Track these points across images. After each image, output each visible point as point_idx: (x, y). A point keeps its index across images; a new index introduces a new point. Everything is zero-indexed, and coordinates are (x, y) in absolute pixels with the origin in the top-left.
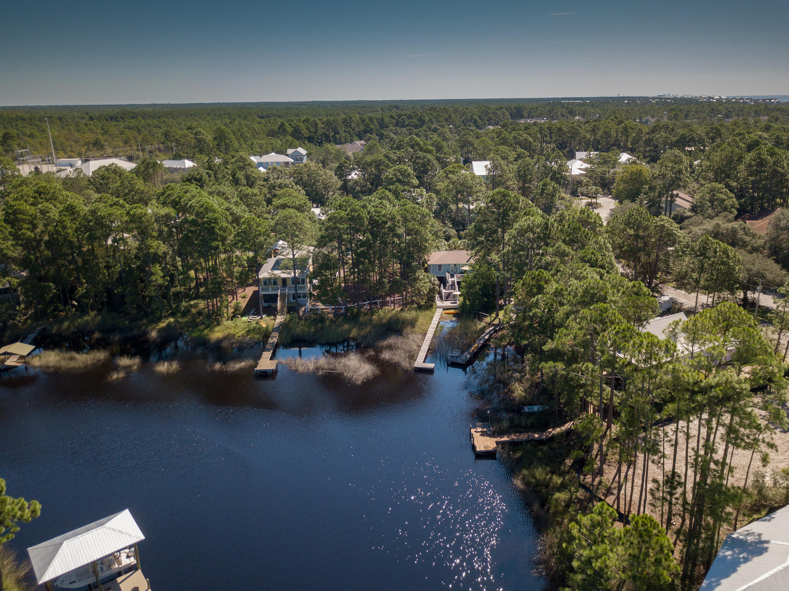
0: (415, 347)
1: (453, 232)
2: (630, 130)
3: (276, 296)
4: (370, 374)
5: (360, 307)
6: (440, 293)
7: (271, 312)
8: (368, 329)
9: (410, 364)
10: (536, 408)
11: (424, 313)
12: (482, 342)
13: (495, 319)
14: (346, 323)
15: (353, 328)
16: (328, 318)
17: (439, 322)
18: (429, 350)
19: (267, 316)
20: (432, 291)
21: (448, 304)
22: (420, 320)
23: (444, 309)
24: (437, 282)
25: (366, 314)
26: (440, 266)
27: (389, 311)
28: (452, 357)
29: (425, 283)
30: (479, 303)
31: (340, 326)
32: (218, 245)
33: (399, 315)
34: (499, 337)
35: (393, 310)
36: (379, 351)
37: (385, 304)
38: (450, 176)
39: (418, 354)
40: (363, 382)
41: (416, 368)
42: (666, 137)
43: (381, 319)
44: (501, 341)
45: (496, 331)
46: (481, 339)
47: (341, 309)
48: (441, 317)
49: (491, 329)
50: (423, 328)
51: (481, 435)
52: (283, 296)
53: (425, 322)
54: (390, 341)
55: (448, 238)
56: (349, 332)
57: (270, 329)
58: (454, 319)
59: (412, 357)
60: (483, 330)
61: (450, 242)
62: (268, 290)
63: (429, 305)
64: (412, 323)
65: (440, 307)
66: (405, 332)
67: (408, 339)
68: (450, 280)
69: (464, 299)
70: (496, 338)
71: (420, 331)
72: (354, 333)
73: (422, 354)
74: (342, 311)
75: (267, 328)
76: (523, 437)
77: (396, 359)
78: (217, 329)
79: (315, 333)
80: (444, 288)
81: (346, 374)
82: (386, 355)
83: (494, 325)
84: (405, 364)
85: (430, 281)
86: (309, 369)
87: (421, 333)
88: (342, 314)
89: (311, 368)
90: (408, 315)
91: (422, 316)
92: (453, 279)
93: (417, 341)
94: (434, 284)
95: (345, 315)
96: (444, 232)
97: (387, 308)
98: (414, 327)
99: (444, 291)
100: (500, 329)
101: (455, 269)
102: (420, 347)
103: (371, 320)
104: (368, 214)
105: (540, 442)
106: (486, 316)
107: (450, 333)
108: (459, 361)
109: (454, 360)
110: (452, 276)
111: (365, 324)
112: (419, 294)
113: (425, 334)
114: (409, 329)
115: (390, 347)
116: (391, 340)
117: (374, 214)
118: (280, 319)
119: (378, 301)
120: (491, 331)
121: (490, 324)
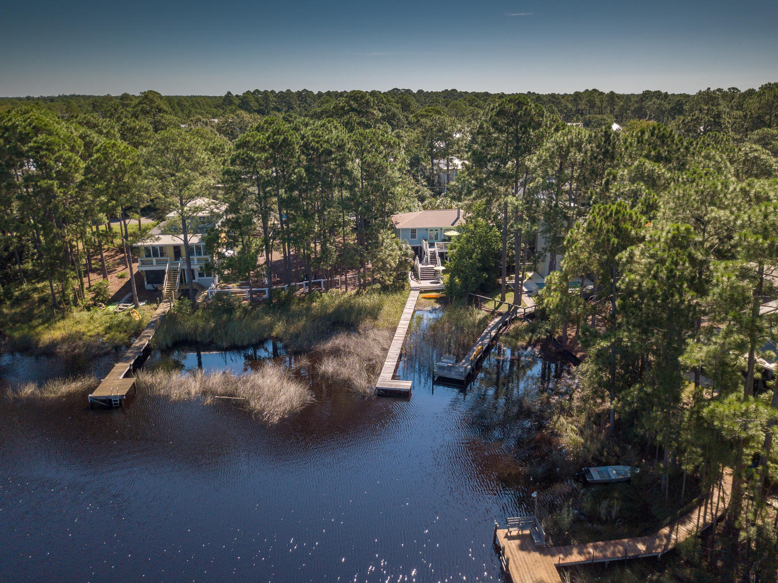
0: (377, 351)
1: (427, 192)
2: (616, 99)
3: (163, 272)
4: (296, 403)
5: (293, 289)
6: (414, 269)
7: (154, 297)
8: (302, 323)
9: (369, 382)
10: (614, 472)
11: (391, 297)
12: (486, 341)
13: (500, 304)
14: (267, 313)
15: (279, 320)
16: (240, 306)
17: (415, 311)
18: (401, 356)
19: (148, 304)
20: (402, 264)
21: (426, 284)
22: (386, 308)
23: (421, 292)
24: (410, 252)
25: (301, 300)
26: (413, 231)
27: (337, 295)
28: (441, 368)
29: (393, 250)
30: (477, 281)
31: (257, 317)
32: (53, 185)
33: (353, 301)
34: (512, 333)
35: (343, 293)
36: (316, 358)
37: (334, 284)
38: (423, 120)
39: (382, 364)
40: (282, 420)
41: (379, 389)
42: (660, 104)
43: (324, 307)
44: (517, 339)
45: (505, 324)
46: (484, 337)
47: (264, 292)
48: (418, 304)
49: (497, 320)
50: (391, 319)
51: (522, 548)
52: (173, 272)
53: (393, 311)
54: (337, 342)
55: (422, 199)
56: (271, 327)
57: (145, 323)
58: (437, 306)
59: (373, 369)
60: (484, 322)
61: (426, 202)
62: (151, 263)
63: (398, 286)
64: (374, 313)
65: (415, 289)
66: (362, 326)
67: (367, 337)
68: (428, 250)
69: (452, 277)
70: (507, 335)
71: (386, 324)
72: (279, 328)
73: (390, 364)
74: (266, 296)
75: (141, 321)
76: (615, 550)
77: (345, 372)
78: (60, 324)
79: (214, 330)
80: (420, 263)
81: (252, 403)
82: (328, 367)
83: (500, 314)
84: (361, 383)
85: (401, 249)
86: (189, 393)
87: (387, 328)
88: (264, 300)
89: (193, 392)
90: (368, 300)
91: (389, 303)
92: (433, 250)
93: (381, 341)
94: (406, 255)
95: (268, 302)
96: (417, 192)
97: (334, 290)
98: (376, 318)
99: (420, 266)
100: (512, 321)
101: (435, 235)
102: (385, 350)
103: (309, 309)
104: (302, 139)
105: (651, 562)
106: (486, 301)
107: (434, 328)
108: (453, 375)
109: (445, 374)
110: (432, 245)
111: (299, 315)
112: (384, 268)
113: (394, 330)
114: (368, 322)
115: (336, 353)
116: (339, 341)
117: (311, 138)
118: (163, 308)
119: (322, 280)
120: (498, 323)
121: (493, 313)
